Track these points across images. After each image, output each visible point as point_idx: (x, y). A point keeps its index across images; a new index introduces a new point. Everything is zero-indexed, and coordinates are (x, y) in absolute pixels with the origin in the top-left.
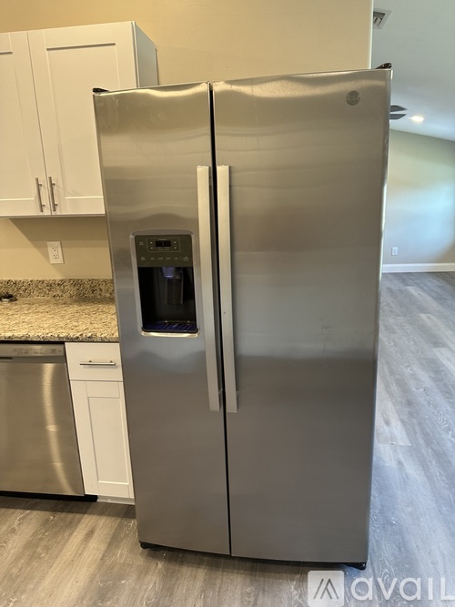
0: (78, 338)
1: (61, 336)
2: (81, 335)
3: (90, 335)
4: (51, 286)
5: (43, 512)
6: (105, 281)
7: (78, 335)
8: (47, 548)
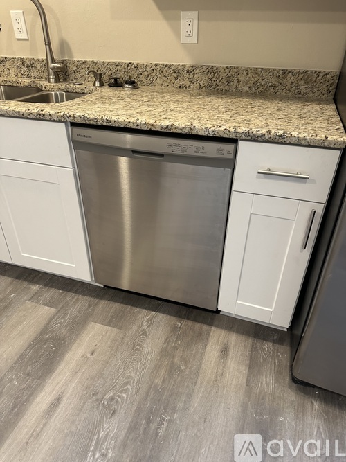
0: (263, 135)
1: (239, 130)
2: (269, 132)
3: (281, 132)
4: (178, 72)
5: (169, 316)
6: (246, 70)
7: (264, 131)
8: (185, 360)
